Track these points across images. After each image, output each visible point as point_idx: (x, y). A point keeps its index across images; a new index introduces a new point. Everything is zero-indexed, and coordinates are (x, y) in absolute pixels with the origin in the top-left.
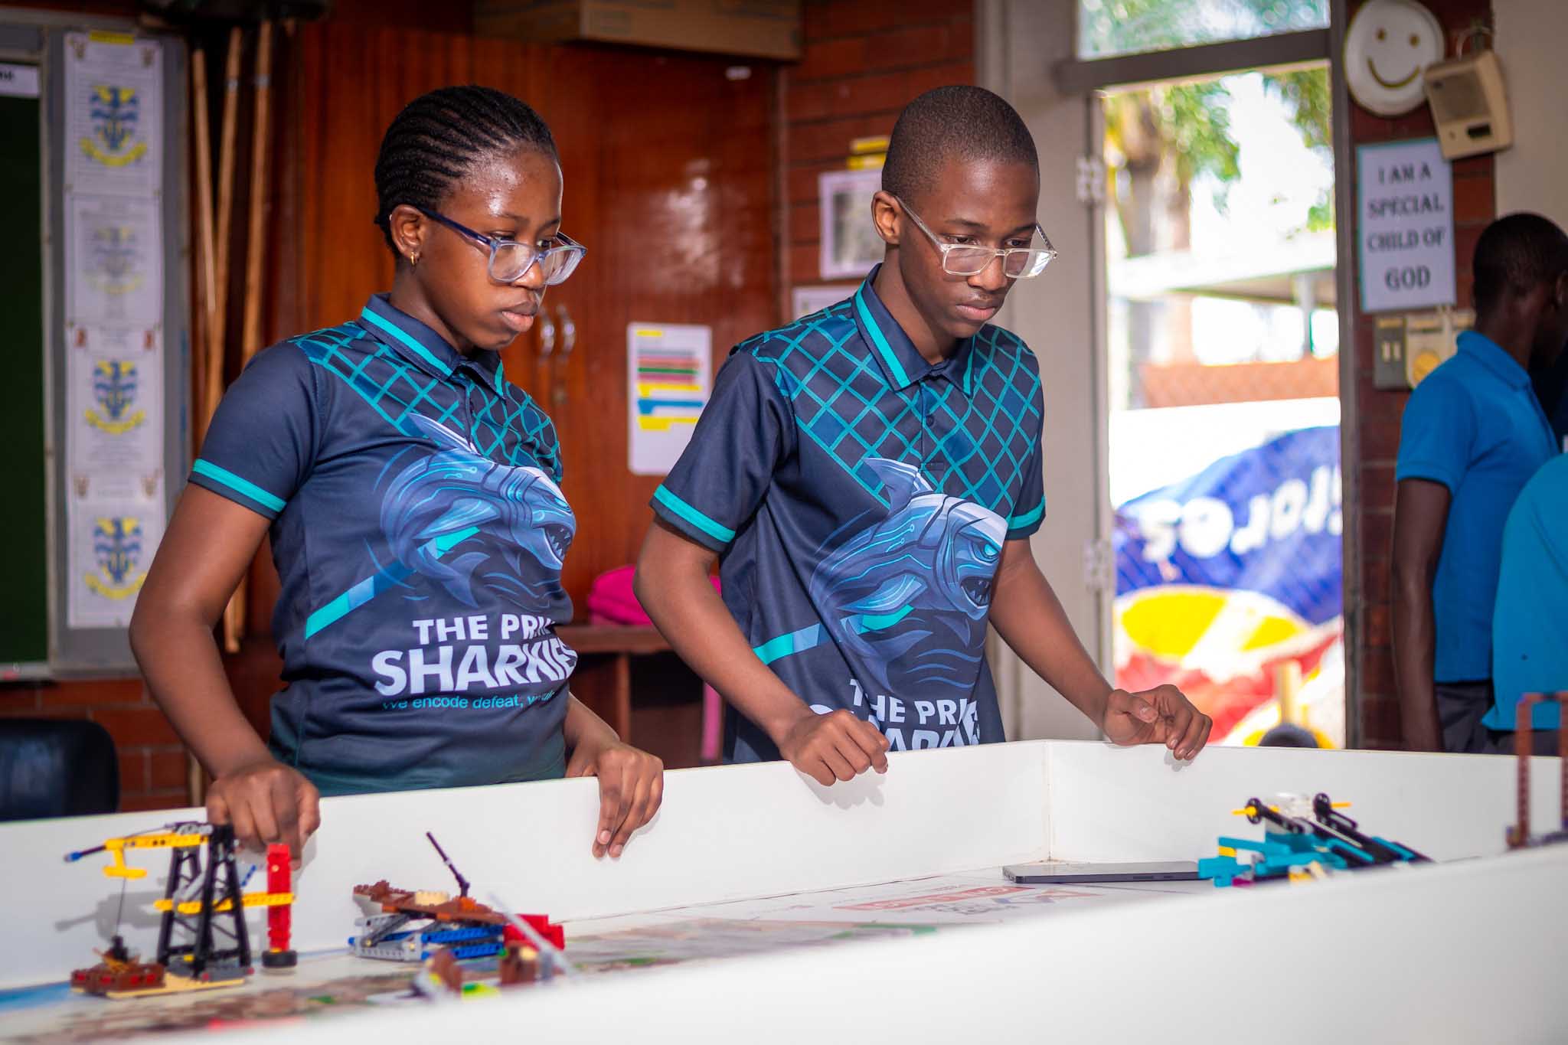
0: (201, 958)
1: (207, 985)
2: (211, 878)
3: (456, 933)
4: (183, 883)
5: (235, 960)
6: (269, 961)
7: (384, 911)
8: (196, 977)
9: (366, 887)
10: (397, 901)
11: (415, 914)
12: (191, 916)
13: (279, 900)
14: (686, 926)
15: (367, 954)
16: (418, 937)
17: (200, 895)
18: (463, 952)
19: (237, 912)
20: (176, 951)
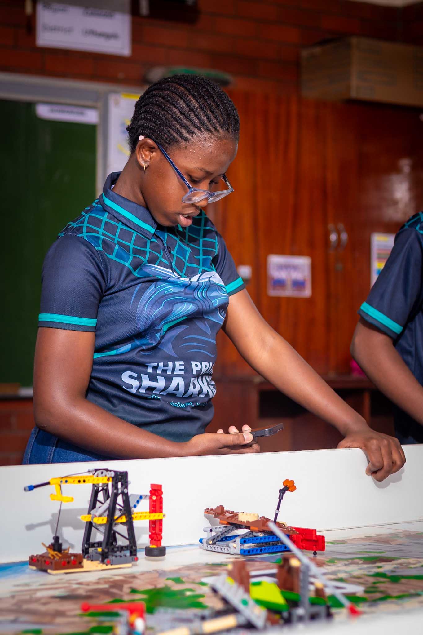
0: (106, 550)
1: (109, 567)
2: (114, 503)
3: (261, 538)
4: (98, 504)
5: (128, 553)
6: (149, 552)
7: (221, 523)
8: (103, 562)
9: (212, 509)
10: (228, 518)
11: (239, 526)
12: (101, 525)
13: (156, 516)
14: (395, 536)
15: (210, 549)
16: (238, 540)
17: (107, 513)
18: (265, 549)
19: (129, 524)
20: (93, 545)
